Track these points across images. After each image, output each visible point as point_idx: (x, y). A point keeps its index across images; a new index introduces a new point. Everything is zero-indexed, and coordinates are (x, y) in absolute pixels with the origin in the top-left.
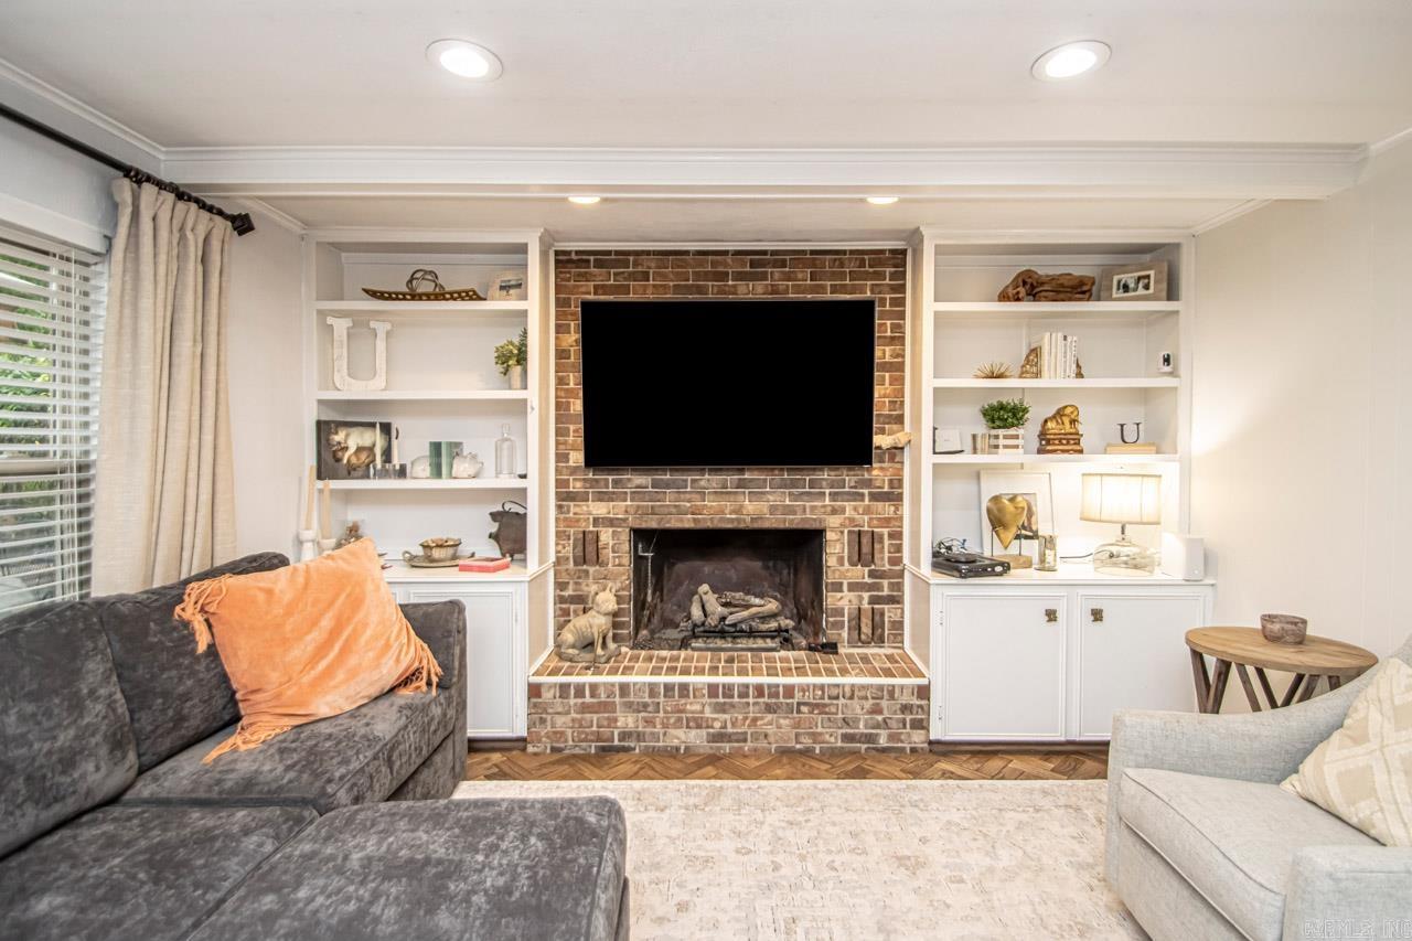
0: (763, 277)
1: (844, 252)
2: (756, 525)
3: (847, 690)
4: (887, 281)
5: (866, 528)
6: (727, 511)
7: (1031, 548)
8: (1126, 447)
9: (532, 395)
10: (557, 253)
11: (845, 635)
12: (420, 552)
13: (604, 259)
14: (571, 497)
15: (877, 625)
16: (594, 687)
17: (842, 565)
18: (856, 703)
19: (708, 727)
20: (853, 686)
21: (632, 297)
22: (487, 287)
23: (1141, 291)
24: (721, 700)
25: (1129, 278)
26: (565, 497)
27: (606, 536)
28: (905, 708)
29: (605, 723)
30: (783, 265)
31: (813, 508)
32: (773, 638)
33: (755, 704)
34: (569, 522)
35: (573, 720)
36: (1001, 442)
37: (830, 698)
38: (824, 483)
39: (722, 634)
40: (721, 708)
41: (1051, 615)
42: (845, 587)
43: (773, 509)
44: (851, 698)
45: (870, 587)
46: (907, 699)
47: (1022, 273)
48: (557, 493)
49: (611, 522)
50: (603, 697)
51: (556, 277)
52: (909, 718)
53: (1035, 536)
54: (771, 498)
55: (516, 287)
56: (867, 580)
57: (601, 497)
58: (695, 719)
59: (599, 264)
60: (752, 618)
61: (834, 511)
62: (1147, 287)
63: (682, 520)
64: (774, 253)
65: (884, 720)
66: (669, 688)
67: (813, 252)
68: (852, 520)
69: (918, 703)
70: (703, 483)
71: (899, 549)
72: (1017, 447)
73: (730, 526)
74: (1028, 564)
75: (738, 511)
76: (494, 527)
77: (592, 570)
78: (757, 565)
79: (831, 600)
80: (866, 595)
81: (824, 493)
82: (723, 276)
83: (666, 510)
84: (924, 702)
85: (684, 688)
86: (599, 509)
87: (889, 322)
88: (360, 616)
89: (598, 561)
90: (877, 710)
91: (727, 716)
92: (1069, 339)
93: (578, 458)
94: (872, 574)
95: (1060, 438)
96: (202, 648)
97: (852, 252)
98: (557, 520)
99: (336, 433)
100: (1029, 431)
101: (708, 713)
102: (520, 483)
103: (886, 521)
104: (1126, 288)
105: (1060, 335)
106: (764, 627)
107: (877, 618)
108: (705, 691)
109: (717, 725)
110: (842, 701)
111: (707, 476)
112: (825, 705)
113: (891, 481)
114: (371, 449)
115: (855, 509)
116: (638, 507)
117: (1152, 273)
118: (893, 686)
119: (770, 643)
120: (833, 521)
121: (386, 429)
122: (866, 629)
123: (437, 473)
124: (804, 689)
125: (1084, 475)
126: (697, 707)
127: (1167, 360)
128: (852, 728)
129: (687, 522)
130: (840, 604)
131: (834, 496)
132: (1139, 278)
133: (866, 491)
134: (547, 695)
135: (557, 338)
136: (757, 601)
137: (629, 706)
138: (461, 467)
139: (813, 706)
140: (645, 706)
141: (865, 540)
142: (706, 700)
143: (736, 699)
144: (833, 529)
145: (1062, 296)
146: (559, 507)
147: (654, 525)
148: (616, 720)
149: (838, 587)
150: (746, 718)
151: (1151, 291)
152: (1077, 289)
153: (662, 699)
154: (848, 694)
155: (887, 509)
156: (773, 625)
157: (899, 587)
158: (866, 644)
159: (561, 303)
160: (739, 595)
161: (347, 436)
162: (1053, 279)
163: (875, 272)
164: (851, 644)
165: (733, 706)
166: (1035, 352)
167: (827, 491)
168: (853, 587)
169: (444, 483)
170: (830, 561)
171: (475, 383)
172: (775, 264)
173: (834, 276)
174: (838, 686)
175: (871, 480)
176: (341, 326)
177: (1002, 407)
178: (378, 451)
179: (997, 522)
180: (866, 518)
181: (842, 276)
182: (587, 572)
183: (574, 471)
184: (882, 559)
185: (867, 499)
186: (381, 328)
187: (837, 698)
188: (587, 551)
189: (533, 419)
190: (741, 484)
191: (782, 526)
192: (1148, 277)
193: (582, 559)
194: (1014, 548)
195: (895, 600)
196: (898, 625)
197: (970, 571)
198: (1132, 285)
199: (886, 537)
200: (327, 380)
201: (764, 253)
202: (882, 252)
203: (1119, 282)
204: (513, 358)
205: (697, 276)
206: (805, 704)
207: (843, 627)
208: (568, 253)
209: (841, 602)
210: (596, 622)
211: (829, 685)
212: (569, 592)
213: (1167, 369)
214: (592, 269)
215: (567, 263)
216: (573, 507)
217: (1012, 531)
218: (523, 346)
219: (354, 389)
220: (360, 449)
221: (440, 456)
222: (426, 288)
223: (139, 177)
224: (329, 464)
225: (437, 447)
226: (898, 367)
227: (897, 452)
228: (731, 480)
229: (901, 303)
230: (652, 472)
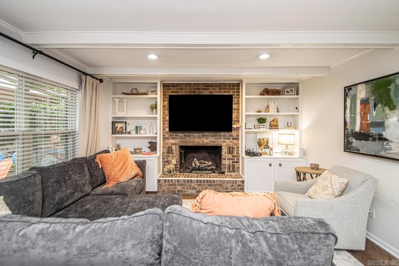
0: (208, 89)
1: (226, 84)
2: (207, 145)
3: (226, 181)
4: (236, 90)
5: (231, 146)
6: (200, 142)
7: (267, 151)
8: (289, 128)
9: (158, 116)
10: (163, 84)
11: (227, 170)
12: (133, 150)
13: (173, 85)
14: (166, 138)
15: (233, 168)
16: (172, 180)
17: (226, 154)
18: (228, 184)
19: (196, 189)
20: (228, 180)
21: (180, 94)
22: (148, 91)
23: (291, 93)
24: (199, 183)
25: (289, 90)
26: (165, 138)
27: (174, 147)
28: (239, 185)
29: (174, 188)
30: (213, 87)
31: (219, 141)
32: (210, 171)
33: (206, 184)
34: (166, 144)
35: (167, 188)
36: (261, 126)
37: (223, 183)
38: (222, 136)
39: (199, 170)
40: (199, 185)
41: (270, 165)
42: (227, 159)
43: (210, 141)
44: (227, 183)
45: (232, 159)
46: (239, 183)
47: (265, 89)
48: (163, 138)
49: (175, 144)
50: (174, 183)
51: (163, 89)
52: (240, 188)
53: (269, 147)
54: (210, 139)
55: (155, 92)
56: (231, 158)
57: (172, 139)
58: (194, 188)
59: (172, 86)
60: (206, 166)
61: (224, 142)
62: (292, 92)
63: (190, 144)
64: (211, 84)
65: (234, 188)
66: (188, 181)
67: (219, 84)
68: (228, 144)
69: (242, 184)
70: (195, 136)
71: (238, 150)
72: (264, 128)
73: (201, 145)
74: (267, 154)
75: (203, 142)
76: (149, 145)
77: (170, 155)
78: (207, 155)
79: (223, 162)
80: (231, 161)
81: (222, 138)
82: (200, 89)
83: (187, 142)
84: (243, 184)
85: (191, 180)
86: (172, 141)
87: (236, 99)
88: (127, 162)
89: (172, 153)
90: (233, 186)
91: (200, 187)
92: (275, 103)
93: (167, 130)
94: (232, 156)
95: (274, 126)
96: (100, 167)
97: (228, 84)
98: (163, 144)
99: (116, 124)
100: (267, 124)
101: (196, 186)
102: (155, 135)
103: (236, 144)
104: (288, 92)
105: (273, 103)
106: (209, 168)
107: (234, 166)
108: (196, 181)
109: (198, 189)
110: (225, 184)
111: (196, 134)
112: (222, 185)
113: (237, 135)
114: (122, 128)
115: (229, 141)
116: (181, 141)
117: (293, 89)
118: (236, 180)
119: (210, 172)
120: (224, 144)
121: (126, 123)
122: (231, 169)
123: (137, 133)
124: (217, 181)
125: (279, 134)
126: (194, 185)
127: (296, 108)
128: (227, 190)
129: (191, 144)
130: (225, 163)
131: (224, 139)
132: (291, 90)
133: (231, 137)
134: (162, 182)
135: (163, 103)
136: (207, 162)
137: (179, 185)
138: (142, 132)
139: (219, 185)
140: (183, 184)
141: (231, 148)
142: (196, 183)
143: (202, 183)
144: (224, 146)
145: (274, 94)
146: (163, 141)
147: (184, 145)
148: (176, 188)
149: (225, 159)
150: (204, 187)
151: (293, 93)
152: (277, 92)
153: (186, 183)
154: (226, 182)
155: (236, 141)
156: (211, 168)
157: (238, 159)
158: (231, 172)
159: (164, 95)
160: (203, 161)
161: (118, 125)
162: (272, 90)
163: (233, 88)
164: (228, 172)
165: (202, 185)
166: (268, 106)
167: (223, 137)
168: (228, 159)
169: (138, 135)
170: (223, 153)
171: (144, 113)
172: (211, 86)
173: (224, 89)
174: (224, 180)
175: (232, 135)
176: (117, 100)
177: (261, 119)
178: (124, 128)
179: (260, 145)
180: (231, 143)
181: (226, 89)
182: (169, 155)
183: (167, 132)
184: (235, 153)
185: (231, 139)
186: (125, 101)
187: (224, 183)
188: (169, 151)
189: (158, 121)
190: (203, 136)
191: (212, 145)
192: (292, 90)
193: (168, 153)
194: (264, 150)
195: (238, 162)
196: (238, 168)
197: (253, 155)
198: (289, 92)
199: (236, 148)
200: (114, 112)
201: (209, 84)
202: (234, 84)
203: (286, 91)
204: (154, 108)
205: (194, 89)
206: (217, 184)
207: (226, 168)
208: (166, 84)
209: (226, 162)
210: (171, 166)
211: (222, 180)
212: (165, 160)
213: (297, 110)
214: (171, 88)
215: (166, 86)
216: (166, 141)
217: (263, 146)
218: (156, 105)
219: (119, 114)
220: (120, 128)
221: (138, 129)
222: (135, 92)
223: (86, 74)
224: (114, 131)
225: (137, 127)
226: (238, 109)
227: (239, 129)
228: (201, 135)
229: (239, 95)
230: (184, 133)
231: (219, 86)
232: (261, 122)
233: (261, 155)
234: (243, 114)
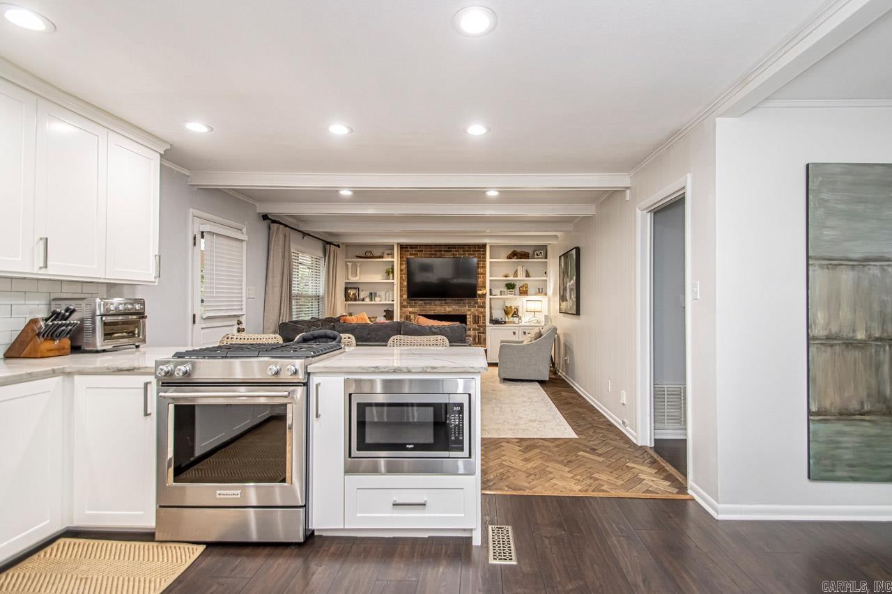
0: (451, 251)
1: (470, 245)
2: (449, 313)
4: (481, 252)
5: (477, 314)
7: (516, 319)
8: (540, 294)
9: (395, 281)
10: (400, 246)
13: (412, 247)
14: (404, 306)
15: (479, 339)
17: (471, 324)
21: (419, 256)
22: (383, 253)
23: (540, 256)
25: (538, 253)
26: (402, 306)
27: (412, 316)
30: (456, 248)
31: (463, 309)
34: (403, 313)
36: (508, 293)
38: (466, 303)
41: (514, 333)
42: (472, 329)
43: (453, 310)
45: (477, 330)
47: (514, 251)
48: (400, 305)
49: (413, 313)
51: (400, 251)
53: (518, 316)
54: (453, 307)
55: (392, 255)
56: (477, 328)
57: (411, 306)
59: (410, 248)
61: (469, 310)
64: (454, 245)
67: (463, 245)
68: (473, 312)
70: (436, 303)
71: (485, 320)
72: (513, 294)
74: (514, 323)
75: (445, 310)
76: (386, 314)
79: (468, 332)
80: (477, 332)
81: (466, 305)
83: (427, 310)
86: (411, 309)
87: (481, 263)
92: (524, 267)
93: (405, 296)
94: (478, 326)
95: (524, 292)
97: (473, 245)
98: (400, 312)
99: (348, 290)
100: (517, 290)
102: (392, 302)
103: (481, 313)
104: (538, 255)
105: (521, 267)
107: (480, 337)
111: (437, 301)
113: (483, 303)
114: (355, 294)
115: (474, 310)
116: (420, 309)
117: (542, 252)
120: (469, 313)
121: (359, 289)
122: (477, 340)
123: (371, 300)
125: (529, 300)
127: (546, 273)
130: (471, 333)
131: (469, 306)
132: (540, 253)
133: (476, 305)
138: (377, 299)
141: (477, 317)
144: (468, 315)
145: (522, 257)
146: (401, 309)
147: (424, 313)
149: (470, 329)
151: (542, 256)
152: (525, 255)
155: (482, 309)
157: (485, 329)
159: (402, 258)
162: (519, 253)
163: (478, 250)
166: (517, 270)
168: (474, 329)
169: (373, 302)
170: (468, 322)
171: (378, 278)
172: (453, 248)
173: (468, 251)
175: (477, 302)
176: (350, 264)
177: (509, 284)
178: (357, 294)
179: (507, 313)
180: (477, 312)
181: (470, 251)
183: (404, 300)
184: (481, 322)
185: (477, 307)
186: (358, 264)
189: (395, 287)
190: (446, 303)
191: (456, 314)
194: (511, 319)
195: (484, 333)
196: (485, 339)
197: (497, 323)
199: (481, 316)
200: (347, 277)
201: (451, 245)
202: (479, 245)
203: (536, 253)
204: (390, 272)
205: (434, 251)
208: (403, 245)
213: (546, 275)
215: (403, 247)
216: (404, 309)
217: (511, 315)
218: (393, 269)
219: (353, 279)
220: (353, 294)
221: (372, 296)
222: (369, 255)
223: (330, 243)
224: (347, 297)
225: (371, 294)
226: (484, 274)
227: (484, 295)
228: (443, 302)
229: (485, 258)
230: (424, 300)
231: (463, 248)
232: (509, 288)
233: (505, 322)
234: (488, 278)
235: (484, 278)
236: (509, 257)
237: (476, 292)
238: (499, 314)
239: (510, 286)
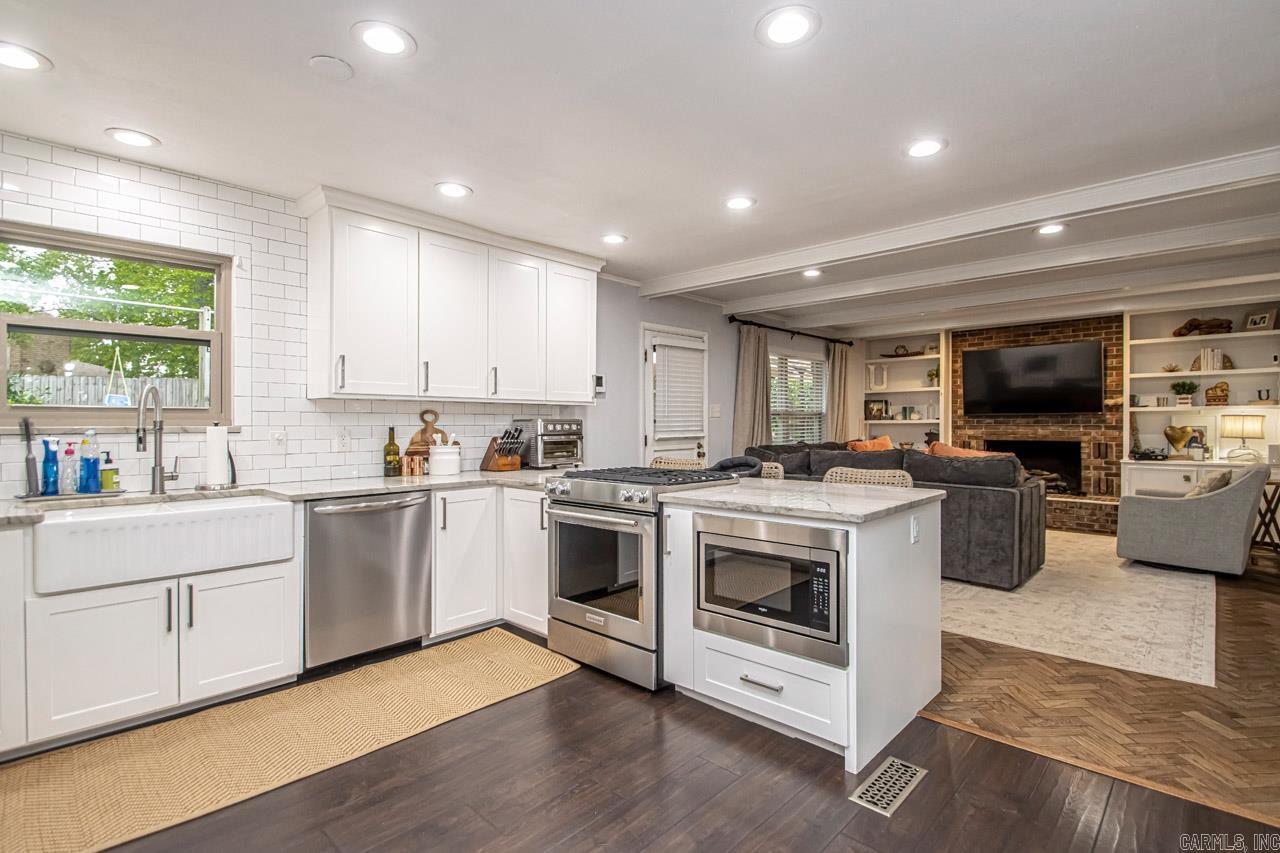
0: (1047, 333)
1: (1089, 319)
2: (1044, 440)
4: (1113, 330)
5: (1103, 442)
6: (1029, 433)
7: (1197, 452)
8: (1262, 402)
9: (942, 389)
10: (951, 333)
11: (1092, 490)
13: (973, 333)
14: (959, 427)
15: (1107, 485)
17: (1090, 458)
21: (984, 347)
22: (924, 348)
23: (1262, 325)
25: (1257, 318)
26: (955, 427)
27: (973, 443)
28: (1108, 515)
30: (1058, 327)
31: (1074, 433)
34: (958, 435)
36: (1179, 401)
38: (1080, 421)
41: (1187, 478)
42: (1092, 468)
43: (1053, 433)
44: (1082, 508)
45: (1105, 469)
46: (1108, 510)
47: (1191, 320)
48: (952, 425)
49: (976, 438)
51: (952, 342)
52: (1110, 519)
54: (1052, 428)
55: (936, 349)
56: (1104, 465)
57: (971, 427)
59: (970, 335)
61: (1085, 434)
62: (1264, 322)
63: (1008, 437)
65: (1099, 519)
68: (1094, 438)
69: (1113, 513)
70: (1018, 422)
71: (1120, 452)
72: (1188, 403)
73: (1031, 440)
74: (1192, 459)
75: (1035, 434)
76: (926, 438)
79: (1084, 473)
80: (1103, 473)
81: (1080, 426)
82: (1028, 335)
84: (1116, 513)
86: (971, 432)
87: (1113, 348)
90: (1093, 514)
92: (1216, 351)
93: (961, 412)
94: (1106, 463)
95: (1219, 397)
97: (1094, 318)
99: (871, 404)
100: (1201, 396)
102: (937, 421)
103: (1114, 439)
104: (1255, 323)
105: (1209, 350)
106: (1050, 484)
107: (1109, 483)
110: (1075, 509)
111: (1020, 419)
112: (1069, 511)
113: (1116, 421)
114: (881, 410)
115: (1097, 433)
116: (988, 432)
117: (1267, 315)
118: (1102, 505)
119: (1052, 491)
120: (1085, 438)
121: (886, 402)
122: (1103, 487)
123: (905, 418)
124: (1058, 502)
125: (1223, 416)
127: (1275, 358)
128: (1082, 521)
129: (1011, 438)
131: (1085, 427)
132: (1262, 318)
133: (1102, 425)
135: (952, 366)
138: (915, 416)
139: (1061, 510)
141: (1103, 448)
144: (1085, 442)
145: (1213, 330)
146: (953, 432)
147: (994, 438)
149: (1088, 468)
151: (1266, 324)
152: (1225, 326)
155: (1116, 433)
156: (1054, 484)
157: (1119, 469)
158: (1103, 494)
159: (954, 352)
160: (1039, 471)
161: (874, 405)
162: (1207, 322)
163: (1106, 326)
164: (1095, 494)
166: (1199, 358)
167: (1082, 425)
168: (1095, 468)
169: (907, 422)
170: (1084, 456)
171: (916, 385)
172: (1053, 327)
173: (1084, 330)
174: (1075, 502)
175: (1104, 420)
176: (872, 368)
177: (1183, 385)
178: (884, 410)
179: (1172, 439)
180: (1103, 437)
181: (1089, 329)
183: (959, 417)
184: (1112, 456)
185: (1103, 428)
186: (885, 367)
189: (942, 398)
190: (1035, 422)
191: (1058, 440)
192: (1265, 317)
194: (1184, 451)
195: (1118, 475)
196: (1119, 486)
198: (1257, 321)
199: (1114, 446)
200: (868, 386)
201: (1047, 323)
202: (1110, 317)
203: (1251, 320)
204: (934, 375)
205: (1015, 337)
207: (1090, 486)
208: (957, 333)
209: (1089, 474)
213: (1276, 362)
214: (968, 337)
215: (957, 336)
216: (959, 432)
217: (1183, 443)
218: (938, 370)
219: (877, 389)
220: (878, 410)
221: (906, 412)
222: (901, 352)
223: (835, 341)
224: (868, 415)
225: (905, 409)
226: (1120, 368)
227: (1119, 408)
228: (1032, 420)
229: (1121, 339)
230: (995, 417)
231: (1073, 325)
232: (1178, 393)
233: (1165, 458)
234: (1127, 376)
235: (1121, 375)
236: (1178, 334)
237: (1100, 402)
238: (1152, 440)
239: (1184, 389)
